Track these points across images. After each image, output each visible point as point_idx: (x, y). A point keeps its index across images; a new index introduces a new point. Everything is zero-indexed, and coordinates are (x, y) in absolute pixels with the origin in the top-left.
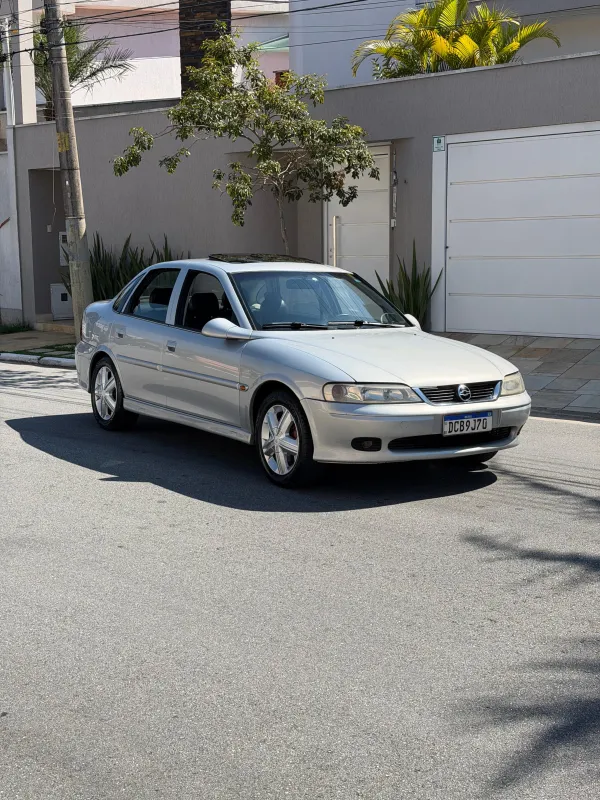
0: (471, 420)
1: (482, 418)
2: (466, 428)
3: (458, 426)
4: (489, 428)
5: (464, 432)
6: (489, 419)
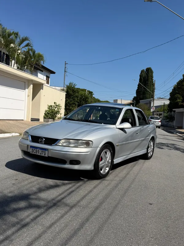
0: (40, 150)
1: (44, 151)
3: (35, 151)
4: (46, 156)
5: (37, 154)
6: (47, 152)
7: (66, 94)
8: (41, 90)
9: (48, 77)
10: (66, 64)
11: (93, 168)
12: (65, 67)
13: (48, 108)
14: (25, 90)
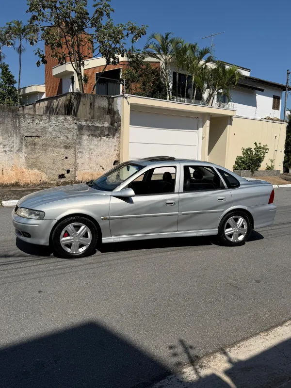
7: (287, 126)
8: (228, 126)
9: (276, 99)
10: (288, 74)
12: (288, 80)
13: (244, 154)
14: (198, 129)
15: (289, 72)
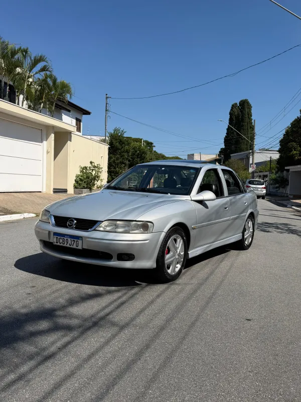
0: (69, 239)
1: (76, 240)
2: (66, 243)
3: (61, 241)
4: (80, 247)
5: (65, 245)
6: (80, 242)
7: (109, 148)
8: (69, 142)
9: (78, 121)
10: (107, 98)
11: (155, 266)
13: (81, 172)
14: (42, 142)
15: (107, 96)
